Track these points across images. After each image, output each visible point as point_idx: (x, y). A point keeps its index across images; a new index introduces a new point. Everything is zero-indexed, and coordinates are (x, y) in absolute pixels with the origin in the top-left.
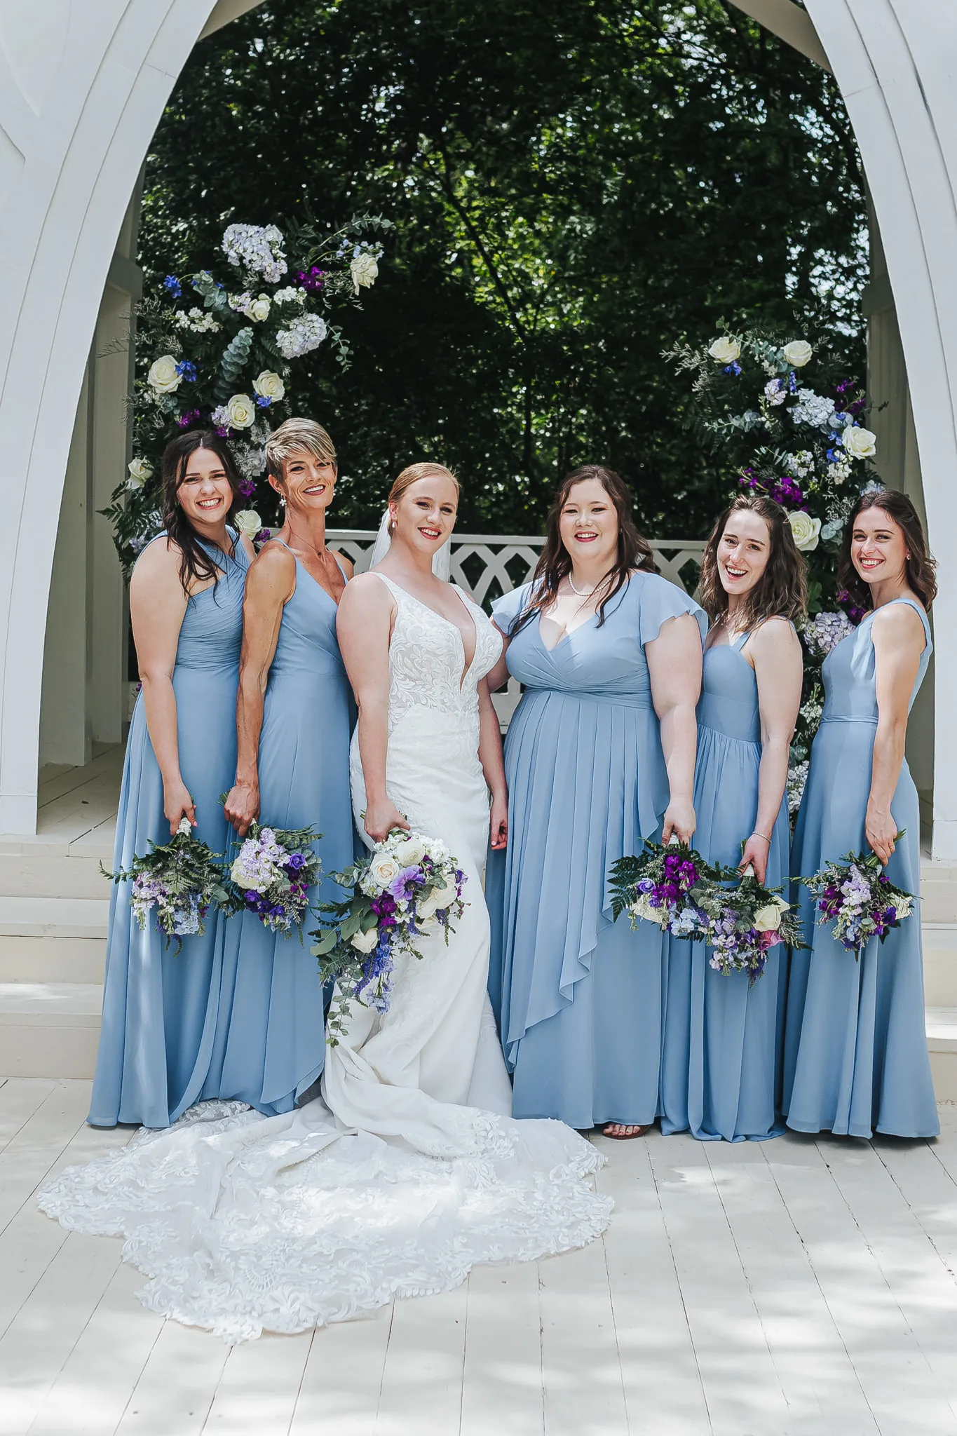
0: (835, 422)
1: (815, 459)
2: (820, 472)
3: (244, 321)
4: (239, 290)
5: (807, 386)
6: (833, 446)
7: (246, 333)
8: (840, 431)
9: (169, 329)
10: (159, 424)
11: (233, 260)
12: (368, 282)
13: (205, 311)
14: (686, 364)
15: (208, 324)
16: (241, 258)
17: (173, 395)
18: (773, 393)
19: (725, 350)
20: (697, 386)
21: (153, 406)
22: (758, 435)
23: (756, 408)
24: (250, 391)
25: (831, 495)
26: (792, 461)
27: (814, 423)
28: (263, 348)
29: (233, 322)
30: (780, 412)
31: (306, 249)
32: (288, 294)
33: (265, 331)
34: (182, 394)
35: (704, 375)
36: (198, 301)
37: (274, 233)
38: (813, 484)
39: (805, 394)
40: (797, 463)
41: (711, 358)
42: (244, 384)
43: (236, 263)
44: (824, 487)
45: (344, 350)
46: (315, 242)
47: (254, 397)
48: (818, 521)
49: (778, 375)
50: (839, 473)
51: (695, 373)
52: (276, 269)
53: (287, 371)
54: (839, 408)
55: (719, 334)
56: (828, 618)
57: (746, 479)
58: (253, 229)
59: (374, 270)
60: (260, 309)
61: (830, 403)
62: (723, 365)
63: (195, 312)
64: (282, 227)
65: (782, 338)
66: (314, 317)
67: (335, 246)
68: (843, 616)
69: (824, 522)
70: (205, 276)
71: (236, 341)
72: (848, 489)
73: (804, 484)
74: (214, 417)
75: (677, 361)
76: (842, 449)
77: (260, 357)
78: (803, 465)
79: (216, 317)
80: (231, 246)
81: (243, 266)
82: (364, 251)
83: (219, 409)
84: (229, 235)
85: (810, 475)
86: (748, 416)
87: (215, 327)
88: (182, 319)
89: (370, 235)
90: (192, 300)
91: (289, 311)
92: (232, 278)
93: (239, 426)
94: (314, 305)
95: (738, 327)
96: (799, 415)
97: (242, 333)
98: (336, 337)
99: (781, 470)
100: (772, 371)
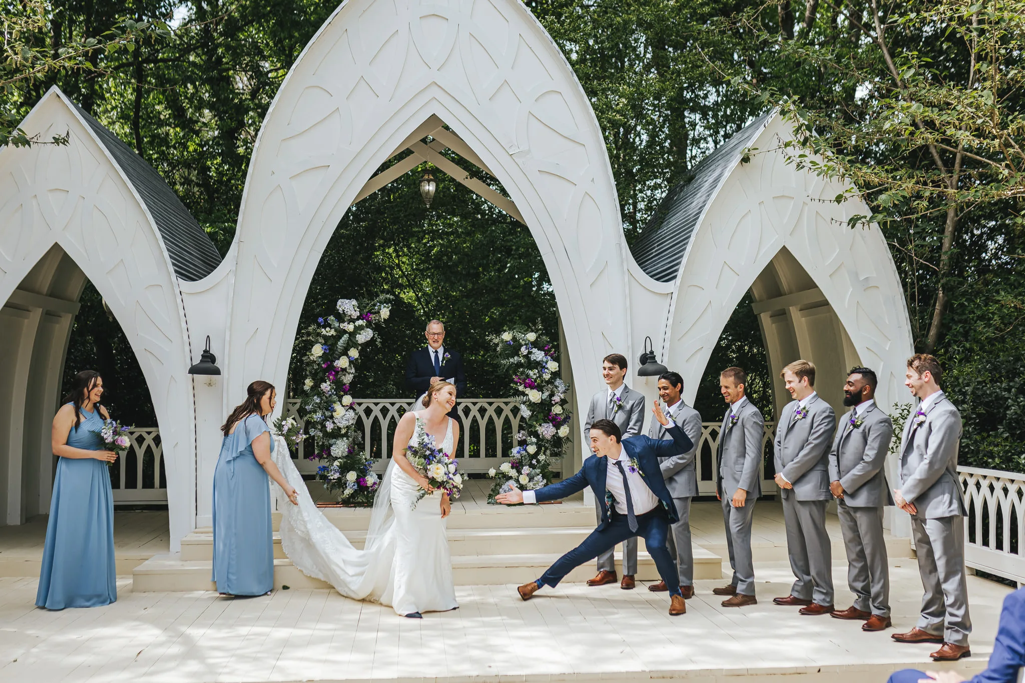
0: (545, 360)
1: (539, 372)
2: (540, 376)
3: (345, 332)
4: (344, 322)
5: (535, 347)
6: (544, 367)
7: (346, 336)
8: (546, 363)
9: (319, 334)
10: (316, 367)
11: (341, 311)
12: (386, 317)
13: (331, 328)
14: (494, 341)
15: (332, 332)
16: (344, 311)
17: (320, 357)
18: (524, 350)
19: (507, 336)
20: (498, 349)
21: (314, 362)
22: (519, 365)
23: (518, 355)
24: (347, 355)
25: (544, 384)
26: (531, 373)
27: (538, 360)
28: (351, 341)
29: (341, 332)
30: (527, 357)
31: (365, 307)
32: (360, 322)
33: (352, 335)
34: (324, 357)
35: (500, 345)
36: (330, 326)
37: (354, 302)
38: (538, 381)
39: (535, 350)
40: (533, 373)
41: (503, 340)
42: (345, 352)
43: (342, 312)
44: (542, 382)
45: (379, 340)
46: (368, 304)
47: (349, 357)
48: (540, 393)
49: (525, 344)
50: (547, 377)
51: (497, 345)
52: (355, 314)
53: (360, 348)
54: (546, 355)
55: (505, 331)
56: (546, 425)
57: (516, 380)
58: (347, 301)
59: (388, 313)
60: (350, 327)
61: (543, 353)
62: (506, 342)
63: (328, 329)
64: (357, 300)
65: (526, 332)
66: (369, 329)
67: (374, 305)
68: (551, 424)
69: (543, 393)
70: (332, 318)
71: (343, 338)
72: (549, 382)
73: (535, 381)
74: (335, 364)
75: (491, 340)
76: (547, 368)
77: (351, 343)
78: (535, 374)
79: (336, 330)
80: (340, 307)
81: (344, 313)
82: (385, 307)
83: (337, 361)
84: (339, 303)
85: (537, 377)
86: (516, 358)
87: (335, 334)
88: (324, 332)
89: (387, 301)
90: (327, 325)
91: (361, 328)
92: (341, 318)
93: (344, 367)
94: (369, 325)
95: (511, 329)
96: (533, 357)
97: (345, 336)
98: (376, 336)
99: (528, 376)
100: (523, 343)
